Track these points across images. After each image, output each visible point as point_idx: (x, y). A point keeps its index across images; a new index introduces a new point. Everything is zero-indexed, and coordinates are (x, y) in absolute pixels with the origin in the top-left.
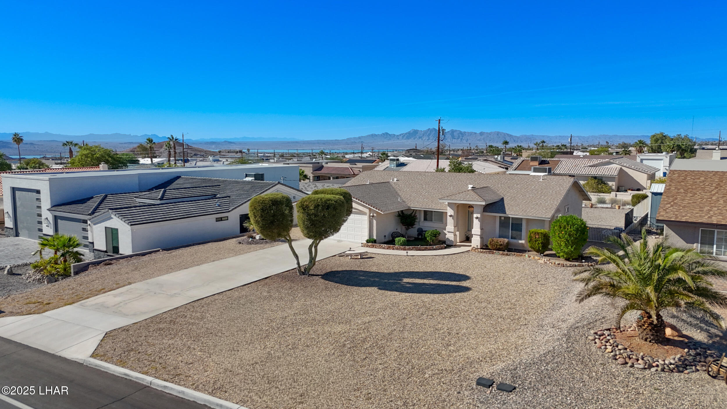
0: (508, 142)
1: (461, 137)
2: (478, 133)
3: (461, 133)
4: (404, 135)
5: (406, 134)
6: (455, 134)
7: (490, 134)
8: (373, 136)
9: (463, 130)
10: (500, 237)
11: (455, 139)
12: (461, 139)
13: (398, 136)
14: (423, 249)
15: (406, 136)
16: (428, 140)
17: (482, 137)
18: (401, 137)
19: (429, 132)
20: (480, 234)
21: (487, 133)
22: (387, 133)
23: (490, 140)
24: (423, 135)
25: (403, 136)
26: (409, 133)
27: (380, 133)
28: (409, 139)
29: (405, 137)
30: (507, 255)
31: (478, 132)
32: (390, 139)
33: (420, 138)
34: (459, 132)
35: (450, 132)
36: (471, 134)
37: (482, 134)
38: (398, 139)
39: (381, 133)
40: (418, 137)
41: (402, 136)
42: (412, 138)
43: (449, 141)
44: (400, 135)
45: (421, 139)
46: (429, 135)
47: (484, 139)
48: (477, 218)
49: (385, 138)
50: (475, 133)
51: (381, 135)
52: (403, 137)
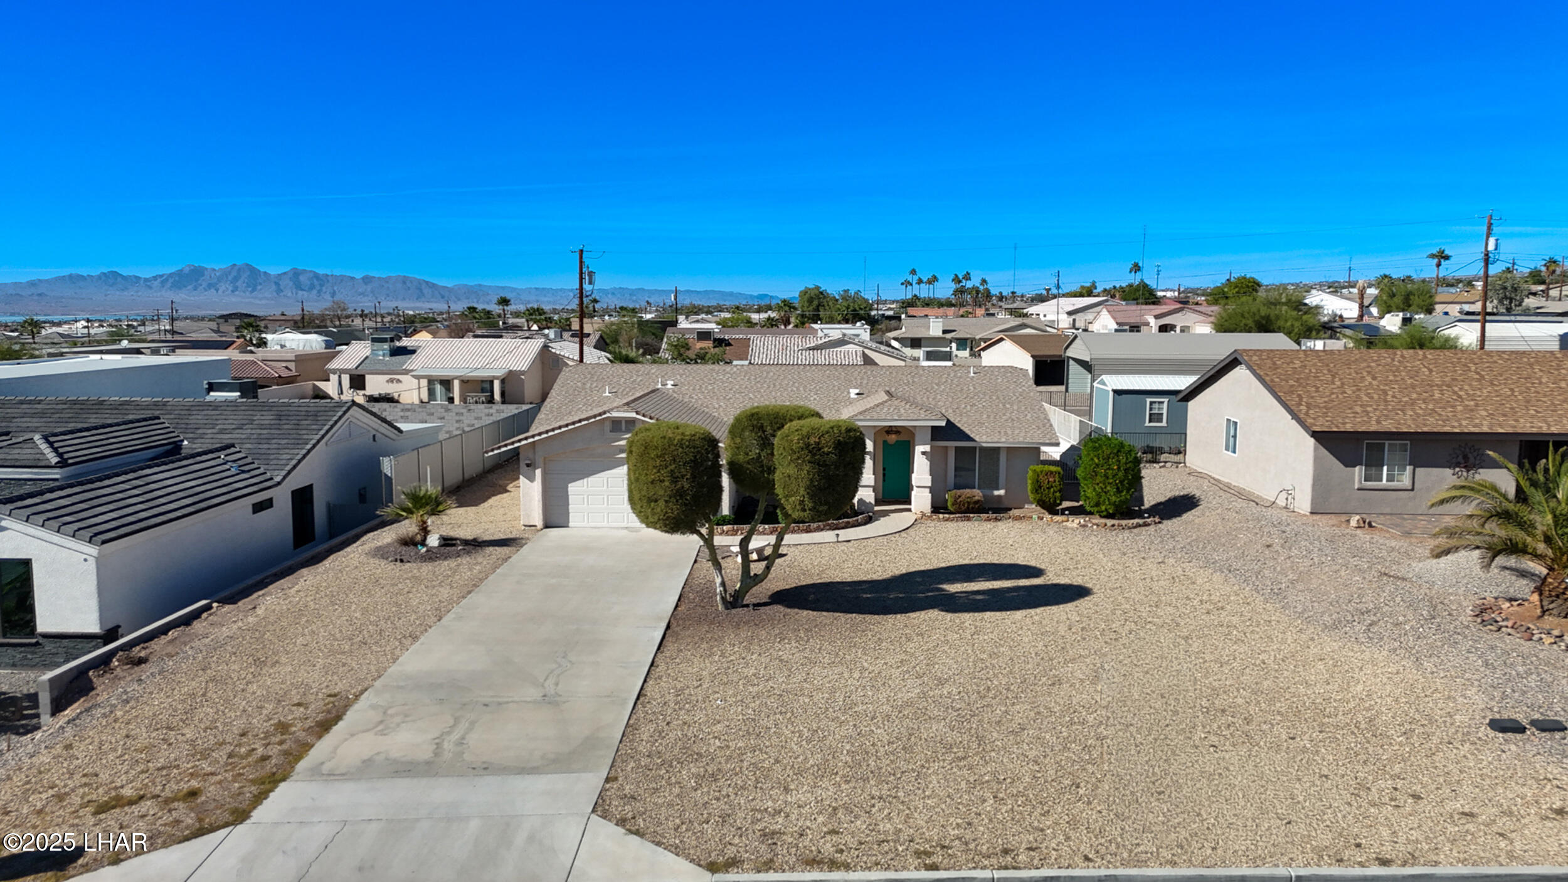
0: (509, 301)
1: (318, 288)
2: (357, 277)
3: (316, 276)
4: (167, 280)
5: (171, 275)
6: (302, 278)
7: (387, 280)
8: (74, 279)
9: (321, 271)
10: (957, 487)
11: (302, 290)
12: (319, 292)
13: (146, 280)
14: (843, 525)
15: (171, 280)
16: (233, 291)
17: (369, 288)
18: (156, 283)
19: (234, 273)
20: (930, 485)
21: (379, 278)
22: (115, 274)
23: (388, 295)
24: (219, 279)
25: (163, 280)
26: (180, 273)
27: (95, 272)
28: (180, 288)
29: (169, 285)
30: (996, 519)
31: (358, 275)
32: (125, 289)
33: (210, 286)
34: (312, 275)
35: (291, 275)
36: (342, 279)
37: (367, 280)
38: (150, 287)
39: (99, 273)
40: (204, 285)
41: (159, 280)
42: (190, 287)
43: (289, 294)
44: (155, 278)
45: (213, 290)
46: (236, 279)
47: (372, 292)
48: (924, 453)
49: (111, 286)
50: (353, 278)
51: (99, 277)
52: (163, 283)
